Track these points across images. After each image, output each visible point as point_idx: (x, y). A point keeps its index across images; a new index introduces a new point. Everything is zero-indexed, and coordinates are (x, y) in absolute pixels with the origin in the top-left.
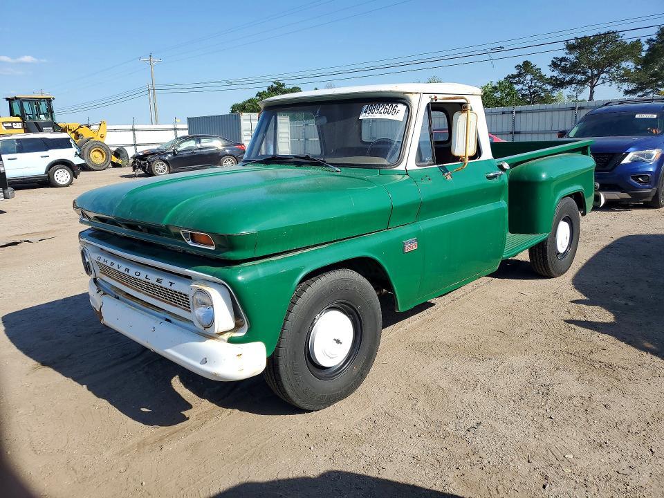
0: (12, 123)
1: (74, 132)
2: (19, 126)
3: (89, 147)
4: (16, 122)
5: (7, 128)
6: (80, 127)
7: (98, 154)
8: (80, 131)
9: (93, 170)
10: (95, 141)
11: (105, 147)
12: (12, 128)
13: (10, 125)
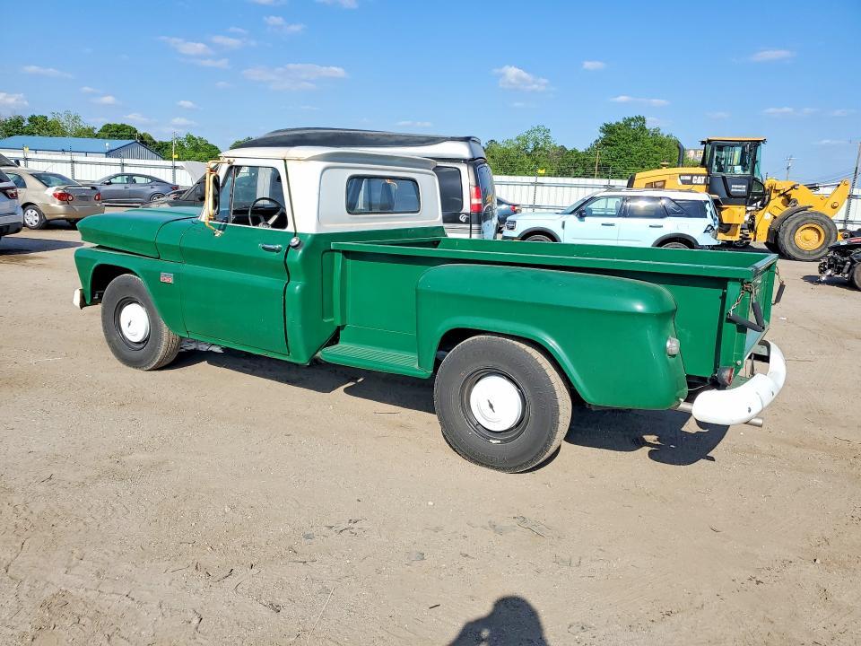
0: (692, 175)
1: (784, 194)
2: (701, 180)
3: (797, 221)
4: (698, 175)
5: (684, 182)
6: (793, 187)
7: (812, 235)
8: (794, 194)
9: (795, 259)
10: (812, 213)
11: (829, 223)
12: (690, 182)
13: (689, 178)
